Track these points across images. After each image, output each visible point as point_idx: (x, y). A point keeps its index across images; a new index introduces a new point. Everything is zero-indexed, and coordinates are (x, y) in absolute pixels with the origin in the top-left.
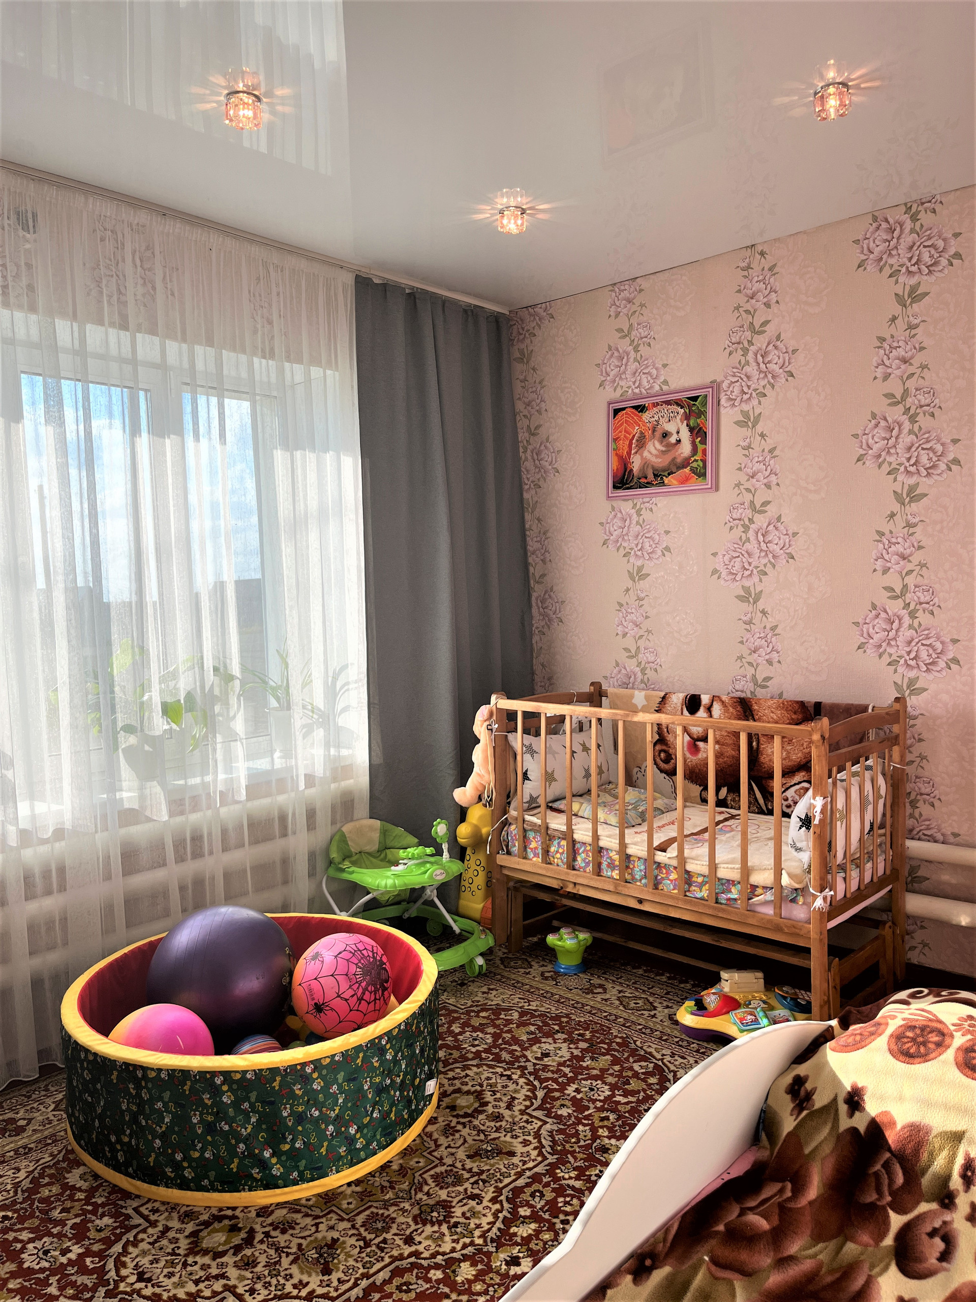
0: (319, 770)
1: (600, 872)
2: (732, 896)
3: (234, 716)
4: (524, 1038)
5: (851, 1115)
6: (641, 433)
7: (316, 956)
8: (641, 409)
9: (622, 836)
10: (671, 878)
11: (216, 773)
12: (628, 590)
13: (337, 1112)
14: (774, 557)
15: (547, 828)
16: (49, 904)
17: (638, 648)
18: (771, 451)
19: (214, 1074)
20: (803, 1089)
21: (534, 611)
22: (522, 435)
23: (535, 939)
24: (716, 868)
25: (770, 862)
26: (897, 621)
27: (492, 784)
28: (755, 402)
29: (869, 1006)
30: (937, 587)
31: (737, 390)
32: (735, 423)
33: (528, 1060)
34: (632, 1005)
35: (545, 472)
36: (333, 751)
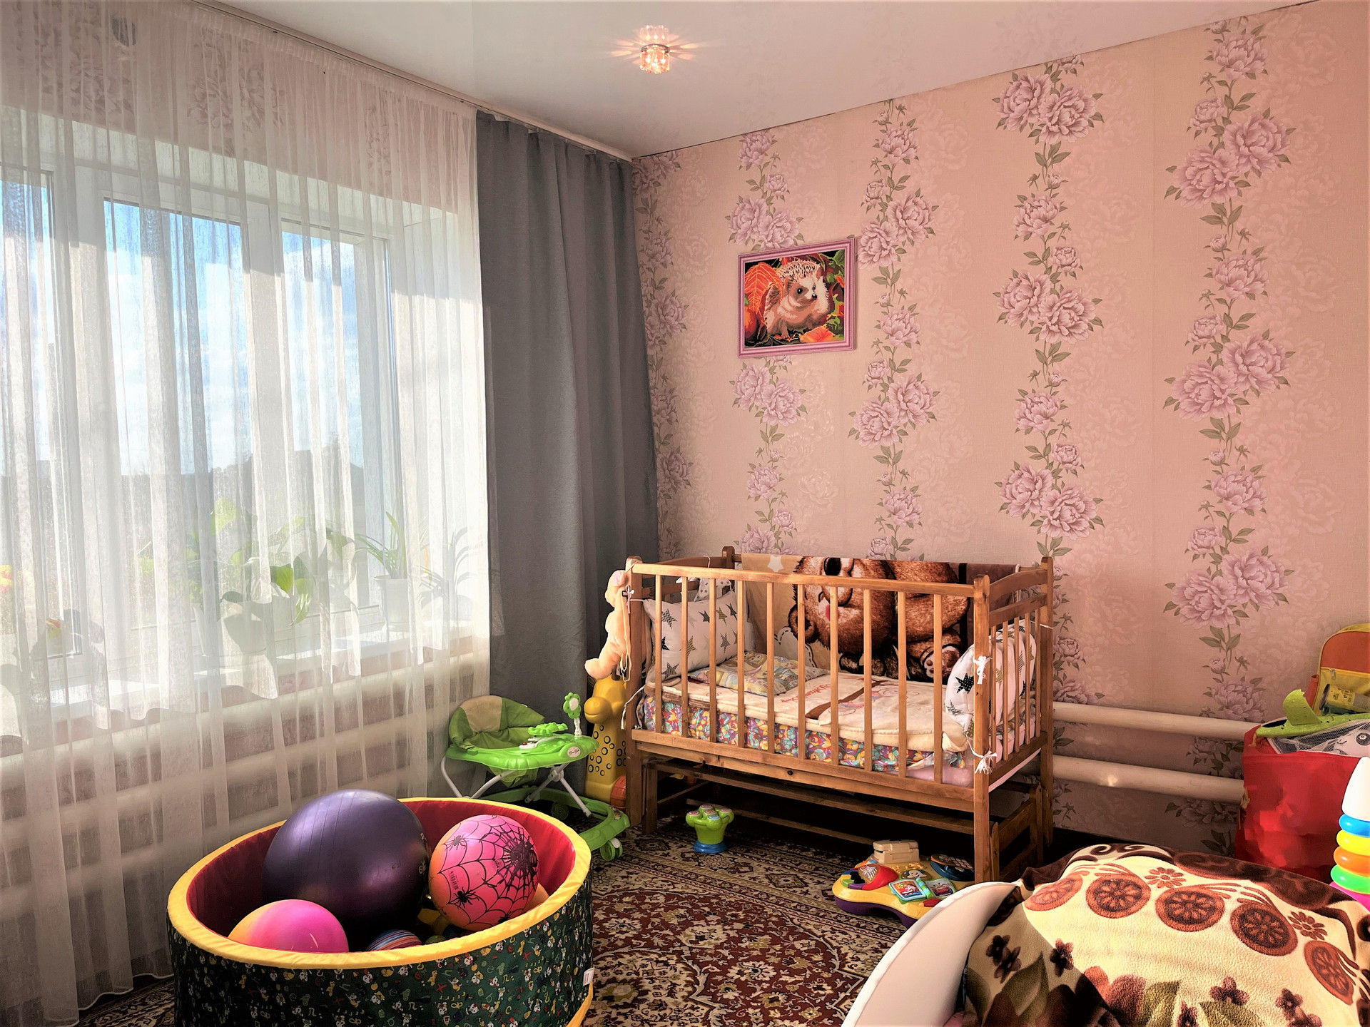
0: (438, 643)
1: (746, 743)
2: (890, 763)
3: (348, 584)
4: (675, 921)
5: (1059, 973)
6: (775, 288)
7: (457, 841)
8: (775, 263)
9: (771, 705)
10: (823, 746)
11: (329, 645)
12: (760, 451)
13: (497, 1007)
14: (914, 416)
15: (689, 699)
16: (142, 795)
17: (772, 511)
18: (911, 309)
19: (361, 972)
20: (1004, 950)
21: (660, 473)
22: (646, 289)
23: (669, 820)
24: (872, 735)
25: (931, 726)
26: (1040, 481)
27: (628, 654)
28: (894, 258)
29: (1050, 865)
30: (1079, 446)
31: (875, 246)
32: (873, 279)
33: (682, 945)
34: (782, 882)
35: (671, 327)
36: (452, 623)
